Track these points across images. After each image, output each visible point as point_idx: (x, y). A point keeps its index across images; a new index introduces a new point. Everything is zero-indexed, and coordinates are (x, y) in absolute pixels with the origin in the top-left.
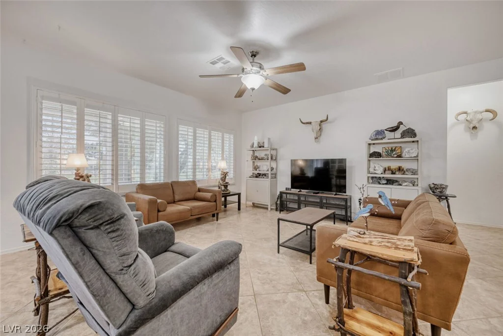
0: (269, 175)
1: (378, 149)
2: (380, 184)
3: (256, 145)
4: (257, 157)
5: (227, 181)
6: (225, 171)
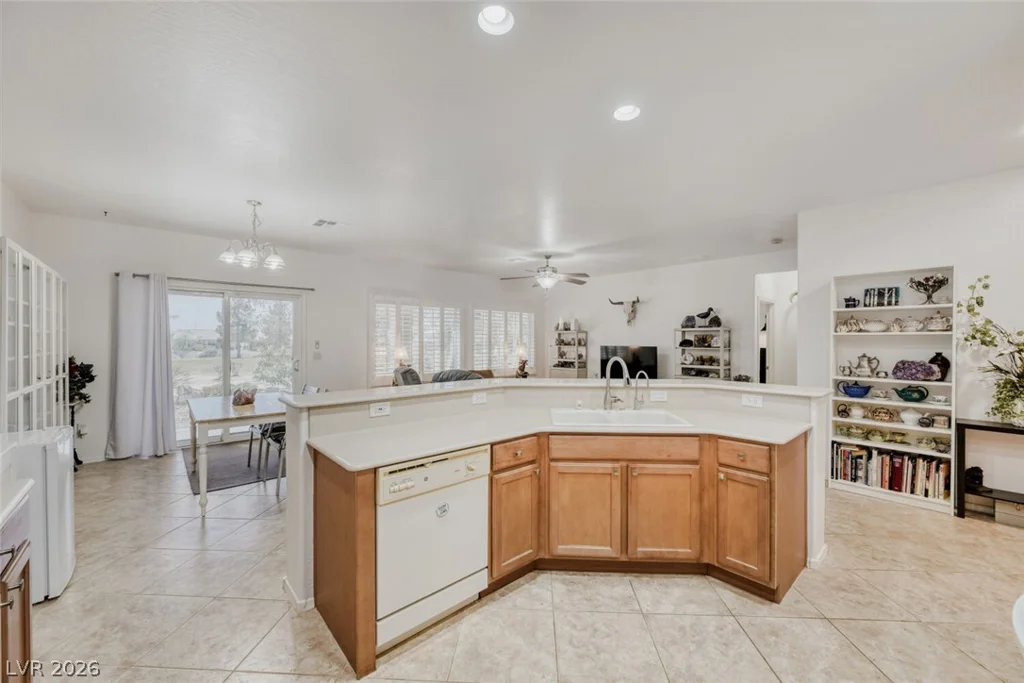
0: (576, 364)
1: (690, 337)
3: (561, 327)
4: (563, 341)
5: (526, 370)
6: (524, 359)
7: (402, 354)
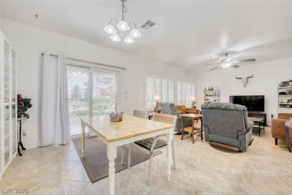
1: (284, 91)
2: (286, 107)
3: (207, 89)
4: (208, 95)
6: (194, 101)
7: (157, 98)
